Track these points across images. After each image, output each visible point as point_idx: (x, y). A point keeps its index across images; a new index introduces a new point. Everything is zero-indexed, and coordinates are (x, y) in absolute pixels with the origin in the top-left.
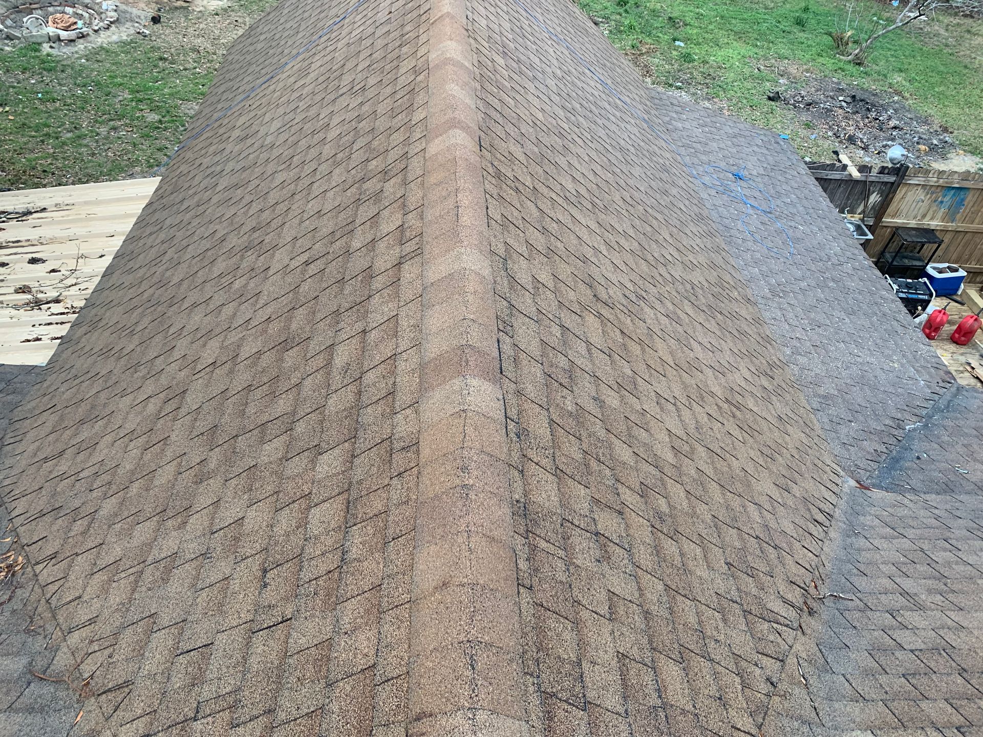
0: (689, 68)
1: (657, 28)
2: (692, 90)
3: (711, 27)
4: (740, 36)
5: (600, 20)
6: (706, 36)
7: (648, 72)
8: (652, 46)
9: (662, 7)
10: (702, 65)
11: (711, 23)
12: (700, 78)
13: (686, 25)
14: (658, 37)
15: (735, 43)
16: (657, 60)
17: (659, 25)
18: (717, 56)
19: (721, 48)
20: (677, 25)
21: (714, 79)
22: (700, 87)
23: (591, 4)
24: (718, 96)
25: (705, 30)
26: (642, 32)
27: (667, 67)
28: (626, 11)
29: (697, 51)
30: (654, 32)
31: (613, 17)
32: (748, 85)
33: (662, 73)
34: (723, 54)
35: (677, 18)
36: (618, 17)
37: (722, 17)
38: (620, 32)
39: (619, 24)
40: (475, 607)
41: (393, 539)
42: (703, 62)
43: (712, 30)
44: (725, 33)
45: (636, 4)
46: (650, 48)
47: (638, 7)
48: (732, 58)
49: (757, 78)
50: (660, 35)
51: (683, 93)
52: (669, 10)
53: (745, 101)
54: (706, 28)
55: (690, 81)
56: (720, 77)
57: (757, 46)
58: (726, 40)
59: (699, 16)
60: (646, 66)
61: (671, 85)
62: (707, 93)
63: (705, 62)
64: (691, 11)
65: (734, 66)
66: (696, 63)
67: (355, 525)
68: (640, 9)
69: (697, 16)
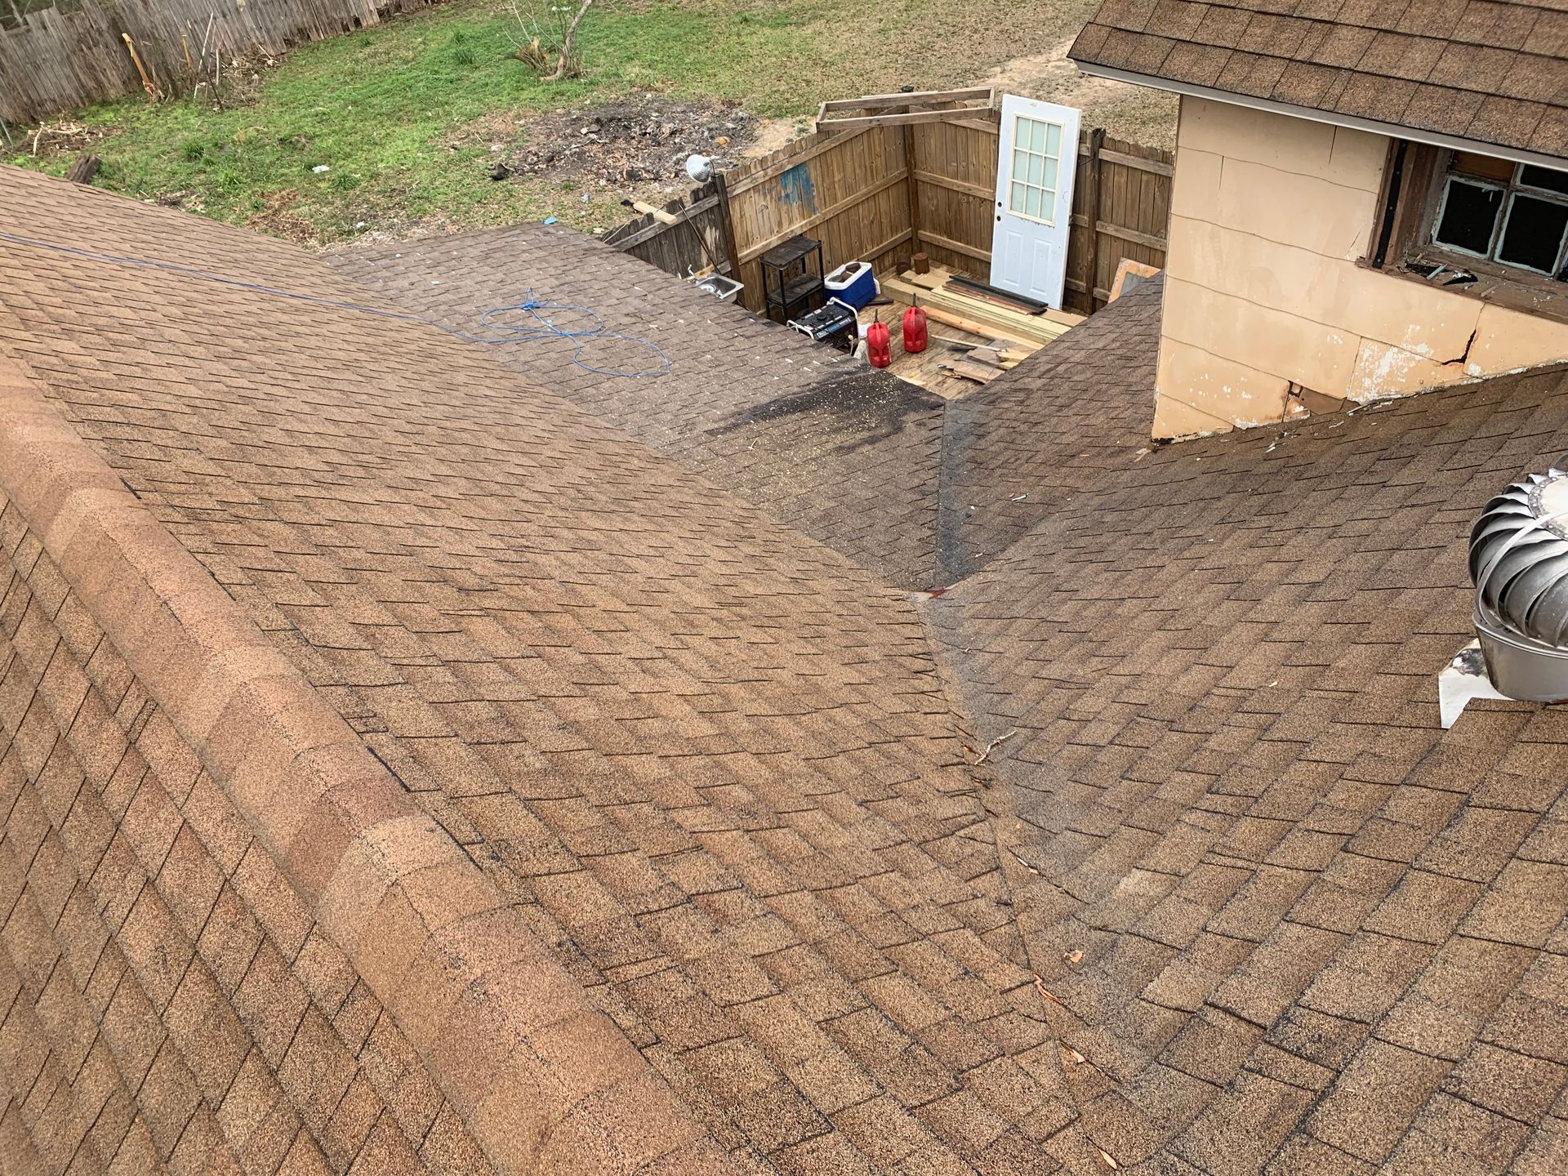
0: (358, 196)
1: (272, 164)
2: (385, 223)
3: (349, 124)
4: (397, 116)
5: (178, 194)
6: (351, 139)
7: (303, 232)
8: (283, 193)
9: (258, 131)
10: (373, 182)
11: (345, 119)
12: (383, 201)
13: (311, 138)
14: (283, 175)
15: (397, 129)
16: (305, 209)
17: (273, 158)
18: (386, 159)
19: (382, 145)
20: (299, 145)
21: (404, 192)
22: (392, 213)
23: (145, 178)
24: (425, 212)
25: (343, 133)
26: (255, 181)
27: (325, 210)
28: (209, 162)
29: (353, 166)
30: (272, 171)
31: (196, 180)
32: (455, 175)
33: (325, 222)
34: (391, 152)
35: (291, 136)
36: (202, 177)
37: (355, 103)
38: (221, 196)
39: (210, 186)
40: (606, 1128)
41: (425, 1137)
42: (372, 177)
43: (353, 127)
44: (374, 122)
45: (216, 145)
46: (282, 197)
47: (221, 148)
48: (408, 151)
49: (461, 160)
50: (284, 171)
51: (375, 234)
52: (273, 130)
53: (466, 199)
54: (343, 129)
55: (372, 212)
56: (410, 185)
57: (429, 118)
58: (383, 133)
59: (322, 118)
60: (294, 225)
61: (350, 233)
62: (408, 216)
63: (375, 176)
64: (305, 116)
65: (419, 161)
66: (364, 184)
67: (351, 1165)
68: (226, 149)
69: (318, 119)
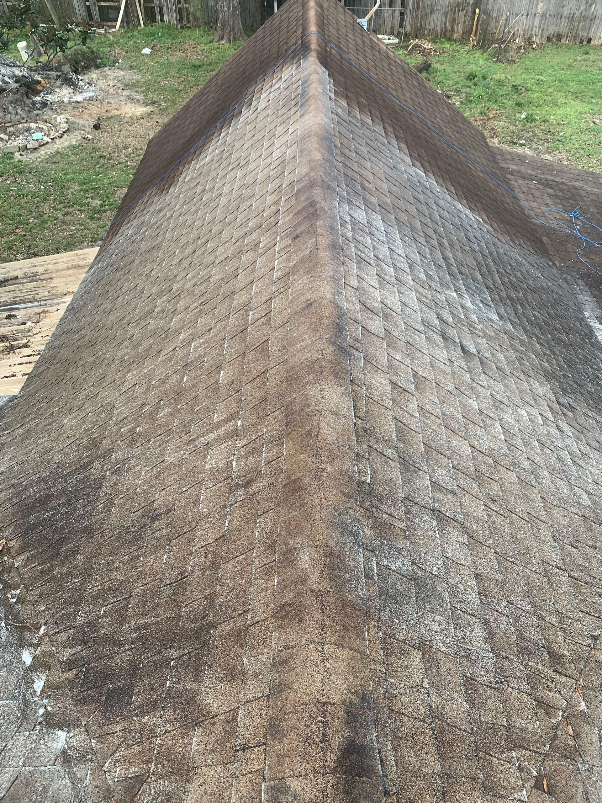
0: (531, 128)
1: (502, 95)
2: (534, 146)
3: (550, 90)
4: (577, 96)
5: (453, 93)
6: (546, 98)
7: (494, 134)
8: (498, 112)
9: (506, 77)
10: (543, 124)
11: (550, 87)
12: (541, 135)
13: (528, 90)
14: (503, 103)
15: (572, 102)
16: (502, 123)
17: (504, 93)
18: (556, 115)
19: (559, 108)
20: (520, 92)
21: (554, 135)
22: (541, 142)
23: (444, 81)
24: (558, 149)
25: (545, 93)
26: (489, 100)
27: (511, 128)
28: (475, 84)
29: (538, 112)
30: (500, 99)
31: (464, 90)
32: (586, 137)
33: (507, 134)
34: (561, 112)
35: (519, 85)
36: (468, 89)
37: (560, 81)
38: (470, 102)
39: (468, 95)
42: (544, 121)
43: (551, 93)
44: (563, 94)
45: (484, 77)
46: (496, 114)
47: (485, 79)
48: (570, 115)
49: (594, 130)
50: (505, 101)
51: (527, 149)
52: (513, 79)
53: (582, 151)
54: (546, 92)
55: (532, 138)
56: (560, 132)
57: (592, 102)
58: (564, 101)
59: (540, 83)
60: (493, 129)
61: (515, 143)
62: (548, 147)
63: (545, 121)
64: (532, 79)
65: (572, 122)
66: (537, 123)
68: (487, 80)
69: (538, 82)
